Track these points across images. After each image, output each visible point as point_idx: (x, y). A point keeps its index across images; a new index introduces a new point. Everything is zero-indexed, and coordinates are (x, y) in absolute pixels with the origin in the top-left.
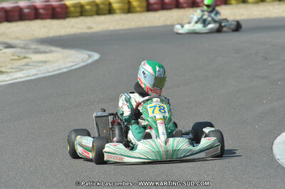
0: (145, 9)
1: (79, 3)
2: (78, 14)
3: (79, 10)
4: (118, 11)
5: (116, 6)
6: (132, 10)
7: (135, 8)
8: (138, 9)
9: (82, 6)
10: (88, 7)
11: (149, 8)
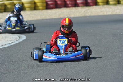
0: (45, 8)
1: (4, 3)
2: (3, 11)
3: (3, 8)
4: (27, 9)
5: (26, 5)
6: (37, 8)
7: (38, 7)
8: (40, 8)
9: (5, 6)
10: (9, 6)
11: (48, 7)
